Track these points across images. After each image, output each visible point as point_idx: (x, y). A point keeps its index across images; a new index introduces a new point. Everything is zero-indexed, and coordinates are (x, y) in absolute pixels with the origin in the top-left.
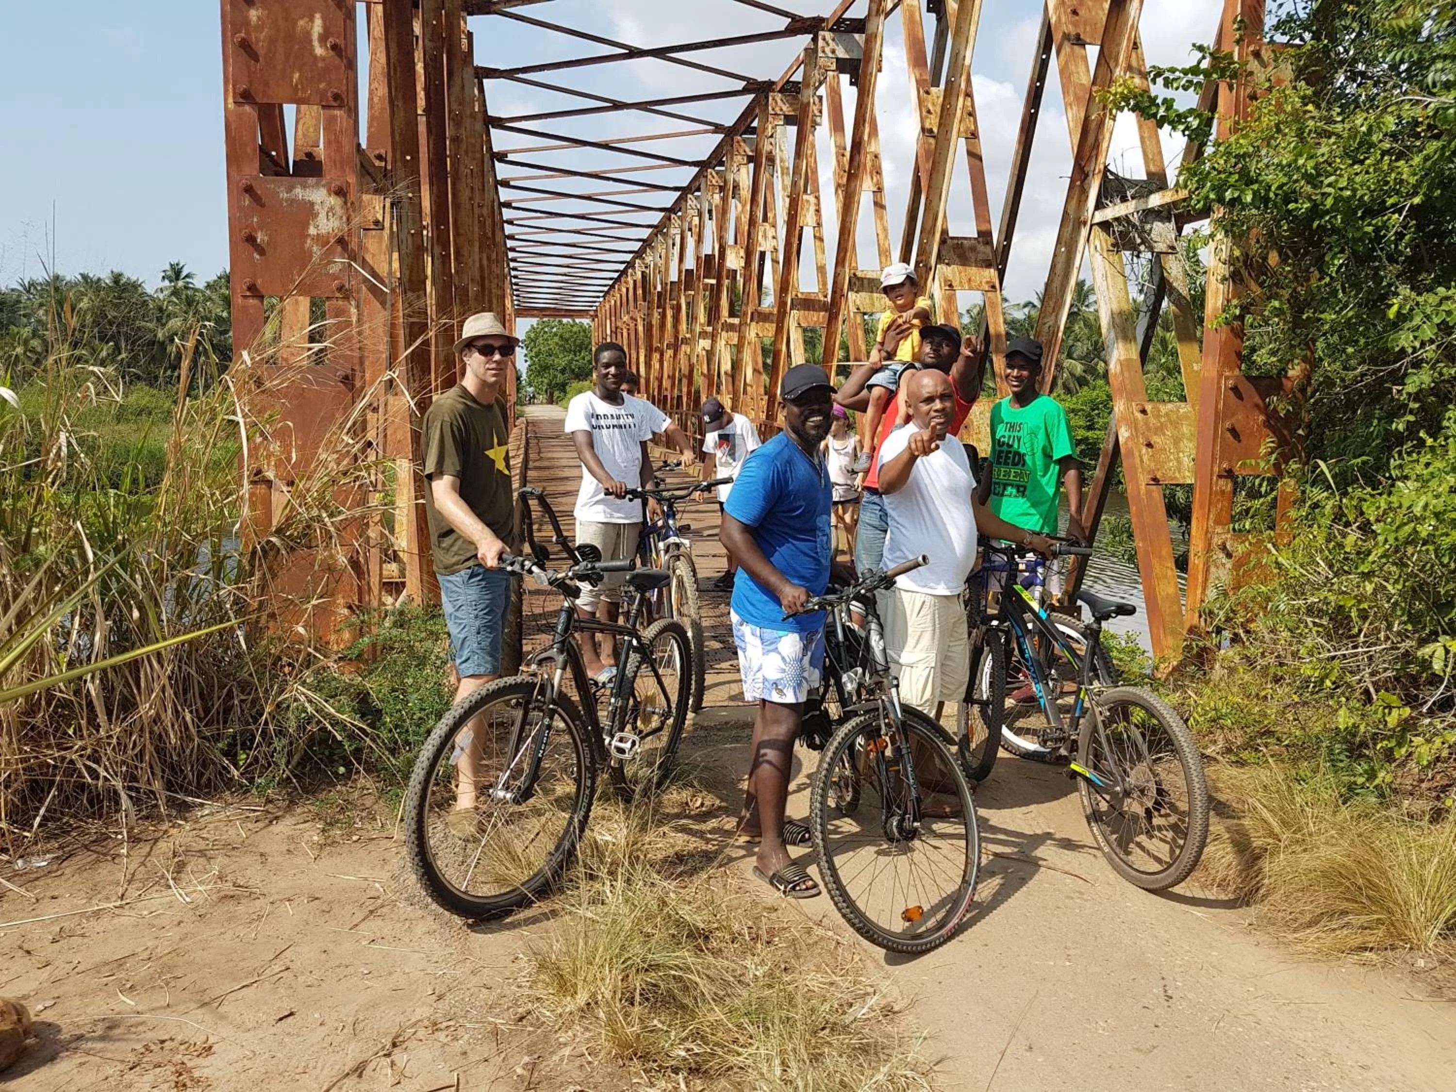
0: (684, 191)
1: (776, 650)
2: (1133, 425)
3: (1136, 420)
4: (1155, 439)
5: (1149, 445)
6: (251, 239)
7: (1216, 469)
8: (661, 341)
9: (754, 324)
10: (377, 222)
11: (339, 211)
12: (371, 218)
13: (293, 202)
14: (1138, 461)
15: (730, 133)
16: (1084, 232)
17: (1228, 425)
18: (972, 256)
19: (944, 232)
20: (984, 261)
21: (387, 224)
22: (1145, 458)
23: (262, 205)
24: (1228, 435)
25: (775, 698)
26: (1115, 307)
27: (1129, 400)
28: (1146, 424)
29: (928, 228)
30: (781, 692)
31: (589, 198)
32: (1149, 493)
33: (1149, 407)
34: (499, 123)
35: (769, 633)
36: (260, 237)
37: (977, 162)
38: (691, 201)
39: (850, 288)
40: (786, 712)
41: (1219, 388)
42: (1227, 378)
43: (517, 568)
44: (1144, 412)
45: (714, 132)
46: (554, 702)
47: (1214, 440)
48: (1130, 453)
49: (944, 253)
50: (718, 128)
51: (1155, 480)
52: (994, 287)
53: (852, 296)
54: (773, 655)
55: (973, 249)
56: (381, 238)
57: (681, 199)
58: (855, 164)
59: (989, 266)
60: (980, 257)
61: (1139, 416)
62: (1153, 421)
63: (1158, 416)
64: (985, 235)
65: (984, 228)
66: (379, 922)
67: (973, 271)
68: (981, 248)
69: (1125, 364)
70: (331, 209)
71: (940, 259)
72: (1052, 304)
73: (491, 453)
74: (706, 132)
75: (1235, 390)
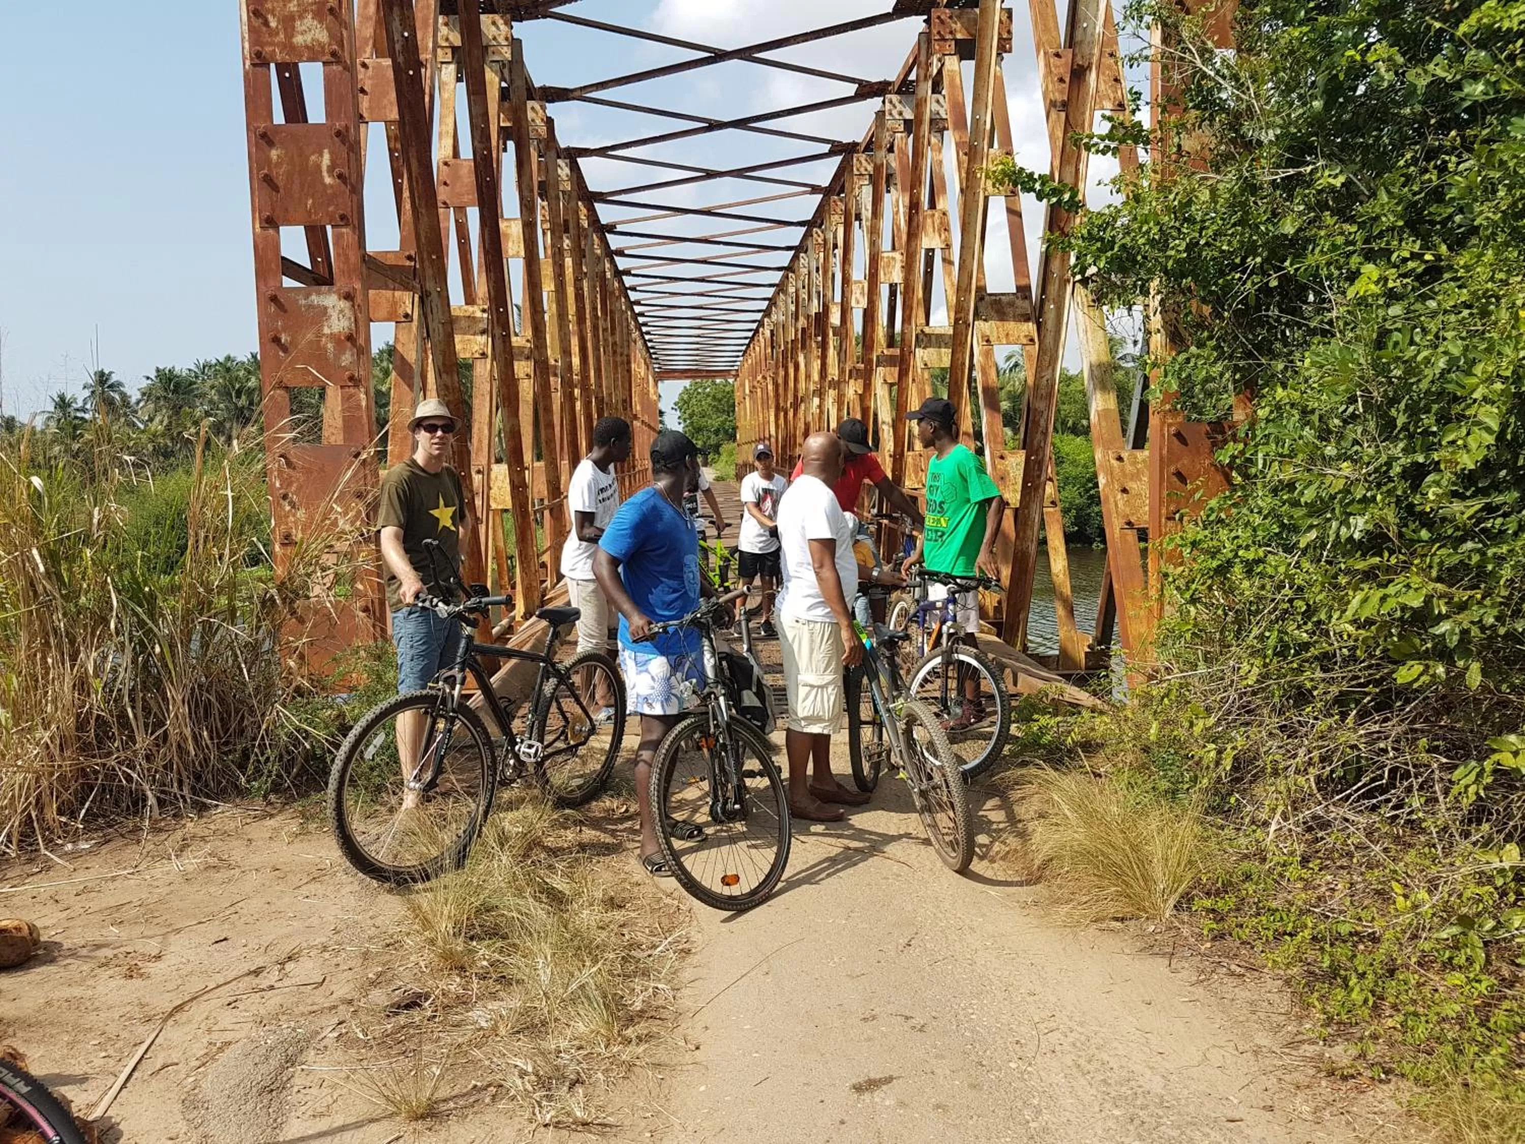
0: (799, 249)
1: (647, 671)
2: (1110, 472)
3: (1111, 467)
4: (1132, 485)
5: (1124, 491)
6: (276, 340)
7: (1164, 511)
8: (786, 402)
9: (852, 382)
10: (406, 316)
11: (349, 313)
12: (401, 312)
13: (310, 306)
14: (1112, 506)
15: (827, 192)
16: (1069, 288)
17: (1172, 469)
18: (1009, 311)
19: (981, 289)
20: (1023, 315)
21: (415, 317)
22: (1120, 504)
23: (285, 311)
24: (1175, 479)
25: (647, 711)
26: (1094, 359)
27: (1106, 448)
28: (1123, 470)
29: (964, 286)
30: (650, 705)
31: (704, 262)
32: (1123, 537)
33: (1125, 455)
34: (601, 197)
35: (642, 657)
36: (284, 338)
37: (1016, 219)
38: (803, 259)
39: (918, 344)
40: (657, 722)
41: (1163, 435)
42: (1170, 425)
43: (427, 604)
44: (1120, 459)
45: (812, 193)
46: (454, 711)
47: (1161, 484)
48: (1107, 498)
49: (981, 309)
50: (815, 189)
51: (1129, 523)
52: (1032, 340)
53: (919, 352)
54: (645, 675)
55: (1011, 304)
56: (410, 329)
57: (795, 258)
58: (914, 224)
59: (1027, 319)
60: (1019, 311)
61: (1115, 463)
62: (1129, 468)
63: (1134, 463)
64: (1023, 290)
65: (1023, 282)
66: (318, 885)
67: (1011, 325)
68: (1019, 302)
69: (1104, 414)
70: (341, 311)
71: (977, 315)
72: (1047, 358)
73: (435, 513)
74: (804, 193)
75: (1178, 435)
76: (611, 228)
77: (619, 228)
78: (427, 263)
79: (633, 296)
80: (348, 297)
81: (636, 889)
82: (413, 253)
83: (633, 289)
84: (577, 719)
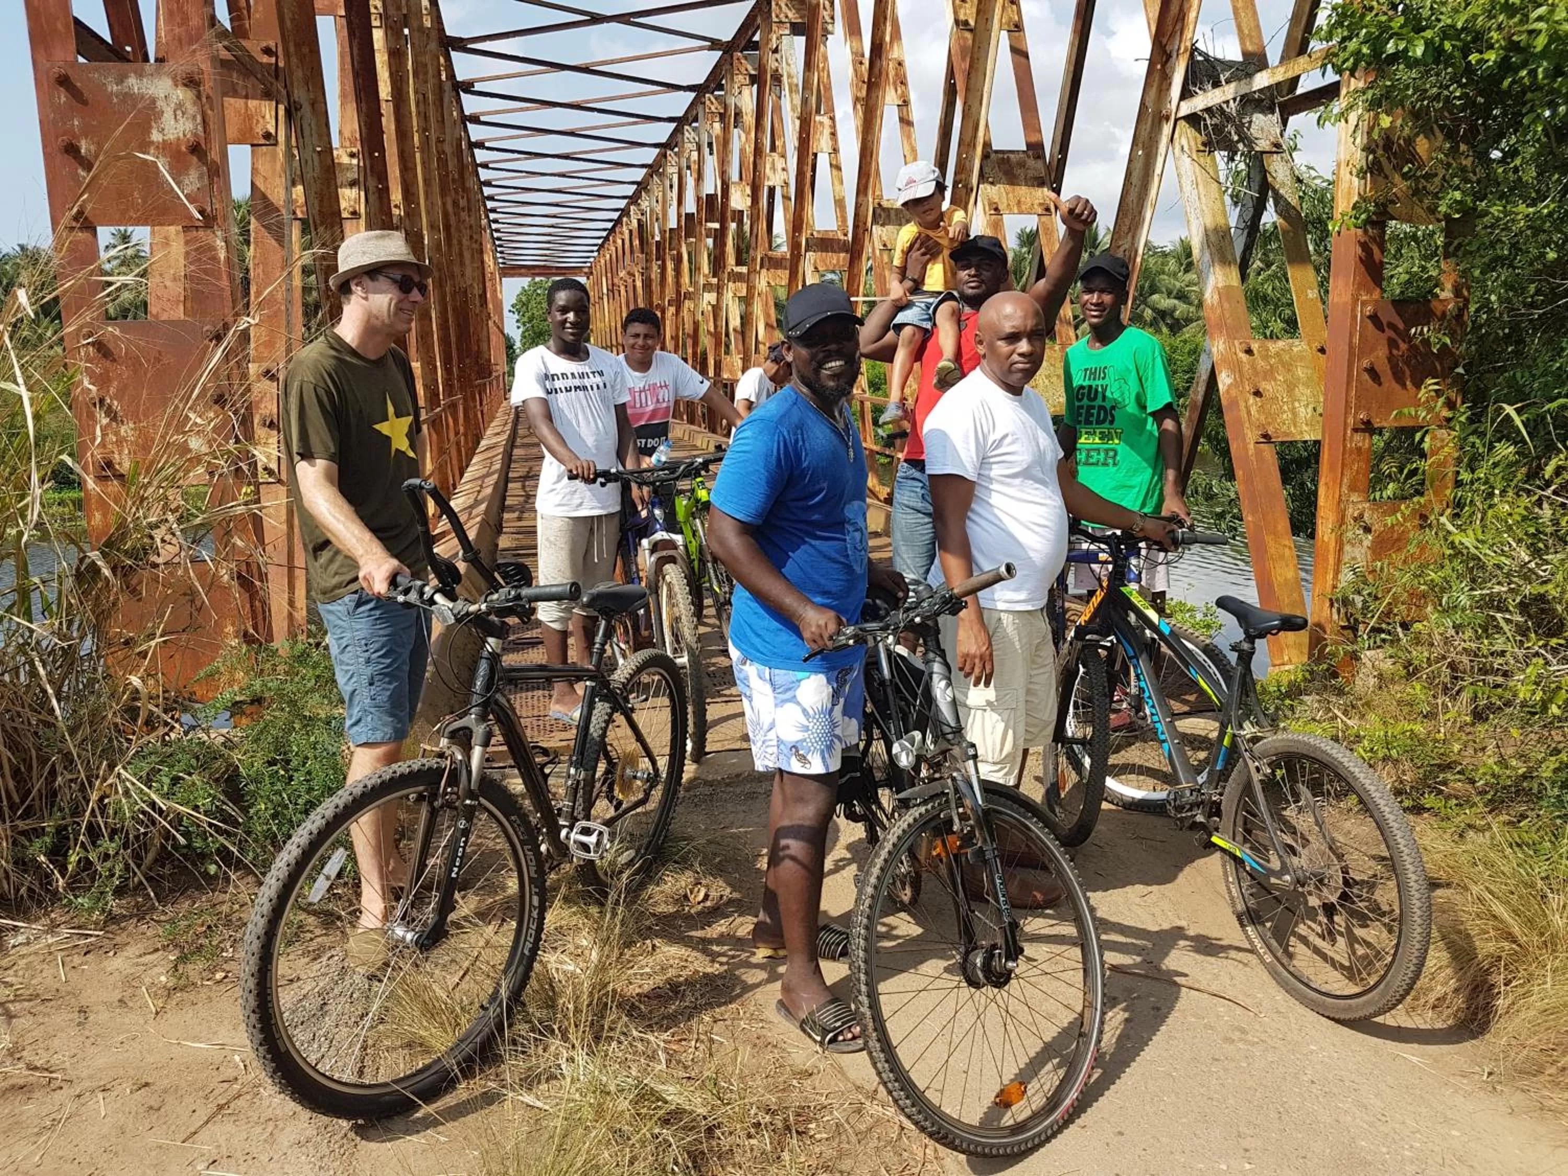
0: (681, 122)
1: (793, 699)
2: (1236, 368)
3: (1239, 362)
4: (1264, 386)
5: (1257, 393)
6: (71, 150)
7: (1351, 421)
8: (662, 298)
9: (764, 271)
10: (267, 136)
11: (191, 109)
12: (259, 130)
13: (128, 97)
14: (1244, 413)
15: (727, 49)
16: (1167, 129)
17: (1365, 363)
18: (1019, 172)
19: (987, 145)
20: (1036, 178)
21: (281, 138)
22: (1253, 411)
23: (85, 103)
24: (1366, 376)
25: (796, 767)
26: (1210, 223)
27: (1231, 337)
28: (1253, 367)
29: (967, 139)
30: (803, 759)
31: (572, 134)
32: (1258, 453)
33: (1255, 346)
34: (461, 44)
35: (782, 676)
36: (84, 147)
37: (1023, 60)
38: (689, 133)
39: (875, 221)
40: (814, 785)
41: (1354, 317)
42: (1364, 304)
43: (413, 597)
44: (1249, 352)
45: (711, 49)
46: (471, 795)
47: (1349, 383)
48: (1234, 403)
49: (986, 170)
50: (715, 44)
51: (1266, 436)
52: (1048, 209)
53: (877, 230)
54: (789, 706)
55: (1022, 165)
56: (274, 156)
57: (677, 131)
58: (876, 71)
59: (1041, 184)
60: (1031, 173)
61: (1244, 357)
62: (1261, 363)
63: (1266, 357)
64: (1035, 148)
65: (1033, 139)
67: (1023, 191)
68: (1031, 162)
69: (1225, 293)
70: (180, 106)
71: (982, 177)
72: (1127, 222)
73: (384, 428)
74: (701, 48)
75: (1374, 318)
76: (467, 86)
77: (478, 87)
78: (294, 60)
79: (484, 174)
80: (191, 82)
81: (807, 1083)
82: (272, 44)
83: (485, 166)
84: (631, 760)
